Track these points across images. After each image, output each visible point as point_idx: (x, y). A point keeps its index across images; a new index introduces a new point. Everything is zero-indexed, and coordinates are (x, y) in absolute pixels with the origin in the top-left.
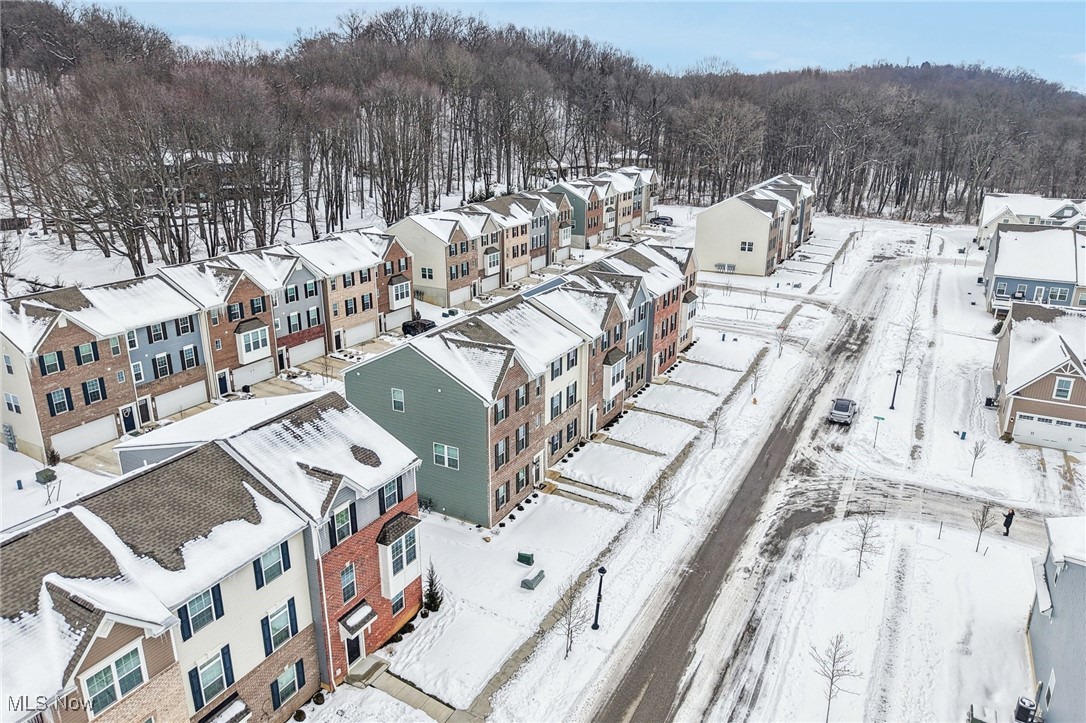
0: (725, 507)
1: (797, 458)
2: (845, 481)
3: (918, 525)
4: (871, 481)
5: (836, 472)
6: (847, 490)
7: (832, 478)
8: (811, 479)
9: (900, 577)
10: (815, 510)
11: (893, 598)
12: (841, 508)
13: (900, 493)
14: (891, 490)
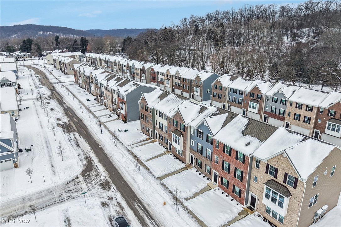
0: (111, 160)
1: (112, 188)
2: (87, 189)
3: (53, 185)
4: (79, 194)
5: (94, 191)
6: (84, 186)
7: (93, 188)
8: (99, 183)
9: (53, 167)
10: (88, 173)
11: (52, 162)
12: (81, 178)
13: (65, 195)
14: (69, 194)
